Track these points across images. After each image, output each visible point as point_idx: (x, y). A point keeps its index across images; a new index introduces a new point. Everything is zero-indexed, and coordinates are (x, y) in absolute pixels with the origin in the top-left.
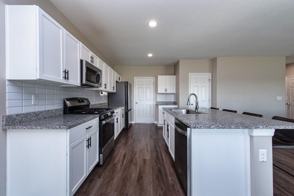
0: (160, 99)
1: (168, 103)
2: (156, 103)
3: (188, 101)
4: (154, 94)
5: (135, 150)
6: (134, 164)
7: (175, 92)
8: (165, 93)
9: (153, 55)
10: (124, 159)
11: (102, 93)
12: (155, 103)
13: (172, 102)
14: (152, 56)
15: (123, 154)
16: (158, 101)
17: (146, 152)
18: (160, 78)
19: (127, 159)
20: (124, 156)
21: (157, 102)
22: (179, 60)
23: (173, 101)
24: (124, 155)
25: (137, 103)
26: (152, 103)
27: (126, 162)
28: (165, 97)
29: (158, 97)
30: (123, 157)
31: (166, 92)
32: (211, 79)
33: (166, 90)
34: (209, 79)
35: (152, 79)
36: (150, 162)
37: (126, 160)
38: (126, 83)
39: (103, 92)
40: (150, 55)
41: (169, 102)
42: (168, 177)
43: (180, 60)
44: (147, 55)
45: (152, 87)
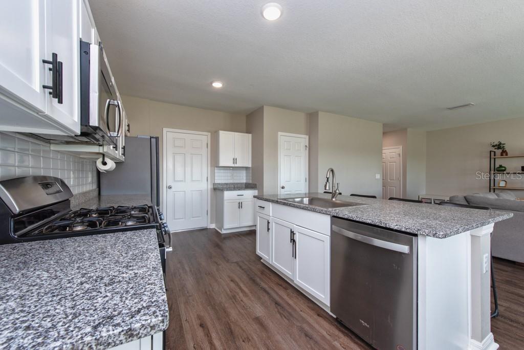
0: (222, 178)
1: (236, 186)
2: (212, 187)
3: (326, 183)
4: (209, 168)
5: (218, 302)
6: (244, 341)
7: (250, 165)
8: (233, 165)
9: (223, 85)
10: (208, 335)
11: (104, 164)
12: (210, 186)
13: (242, 184)
14: (221, 88)
15: (196, 323)
16: (217, 181)
17: (244, 299)
18: (224, 136)
19: (217, 333)
20: (201, 325)
21: (214, 184)
22: (263, 106)
23: (244, 181)
24: (199, 322)
25: (170, 188)
26: (205, 186)
27: (220, 339)
28: (229, 174)
29: (216, 174)
30: (201, 329)
31: (236, 165)
32: (308, 146)
33: (235, 161)
34: (306, 146)
35: (204, 138)
36: (273, 323)
37: (214, 335)
38: (153, 140)
39: (107, 160)
40: (217, 85)
41: (237, 184)
42: (333, 343)
43: (265, 106)
44: (212, 83)
45: (205, 153)
